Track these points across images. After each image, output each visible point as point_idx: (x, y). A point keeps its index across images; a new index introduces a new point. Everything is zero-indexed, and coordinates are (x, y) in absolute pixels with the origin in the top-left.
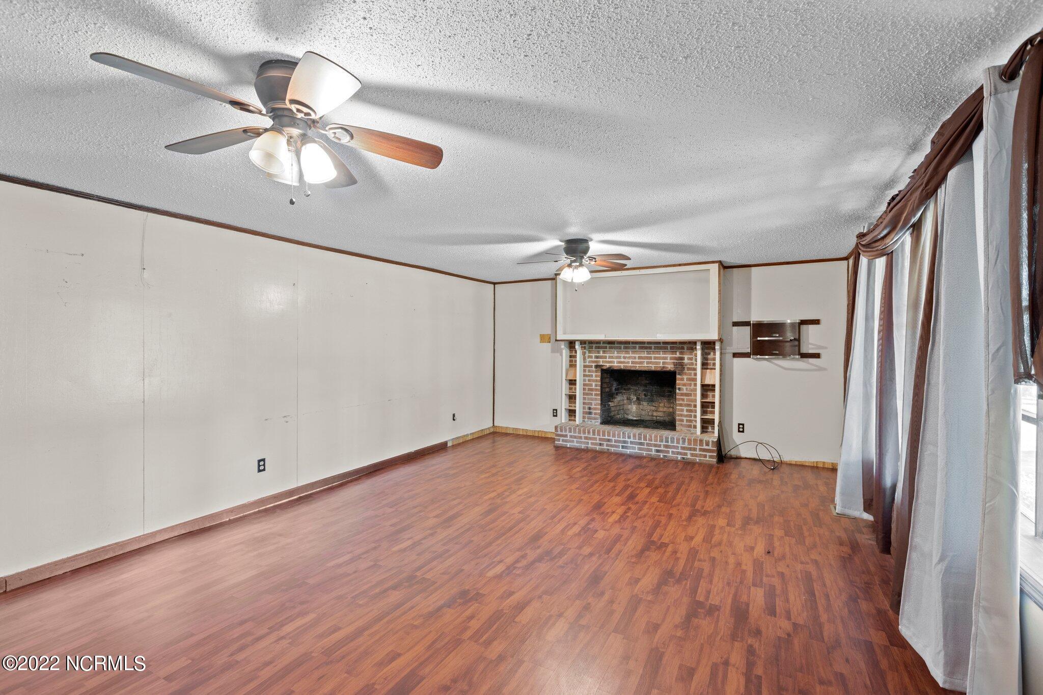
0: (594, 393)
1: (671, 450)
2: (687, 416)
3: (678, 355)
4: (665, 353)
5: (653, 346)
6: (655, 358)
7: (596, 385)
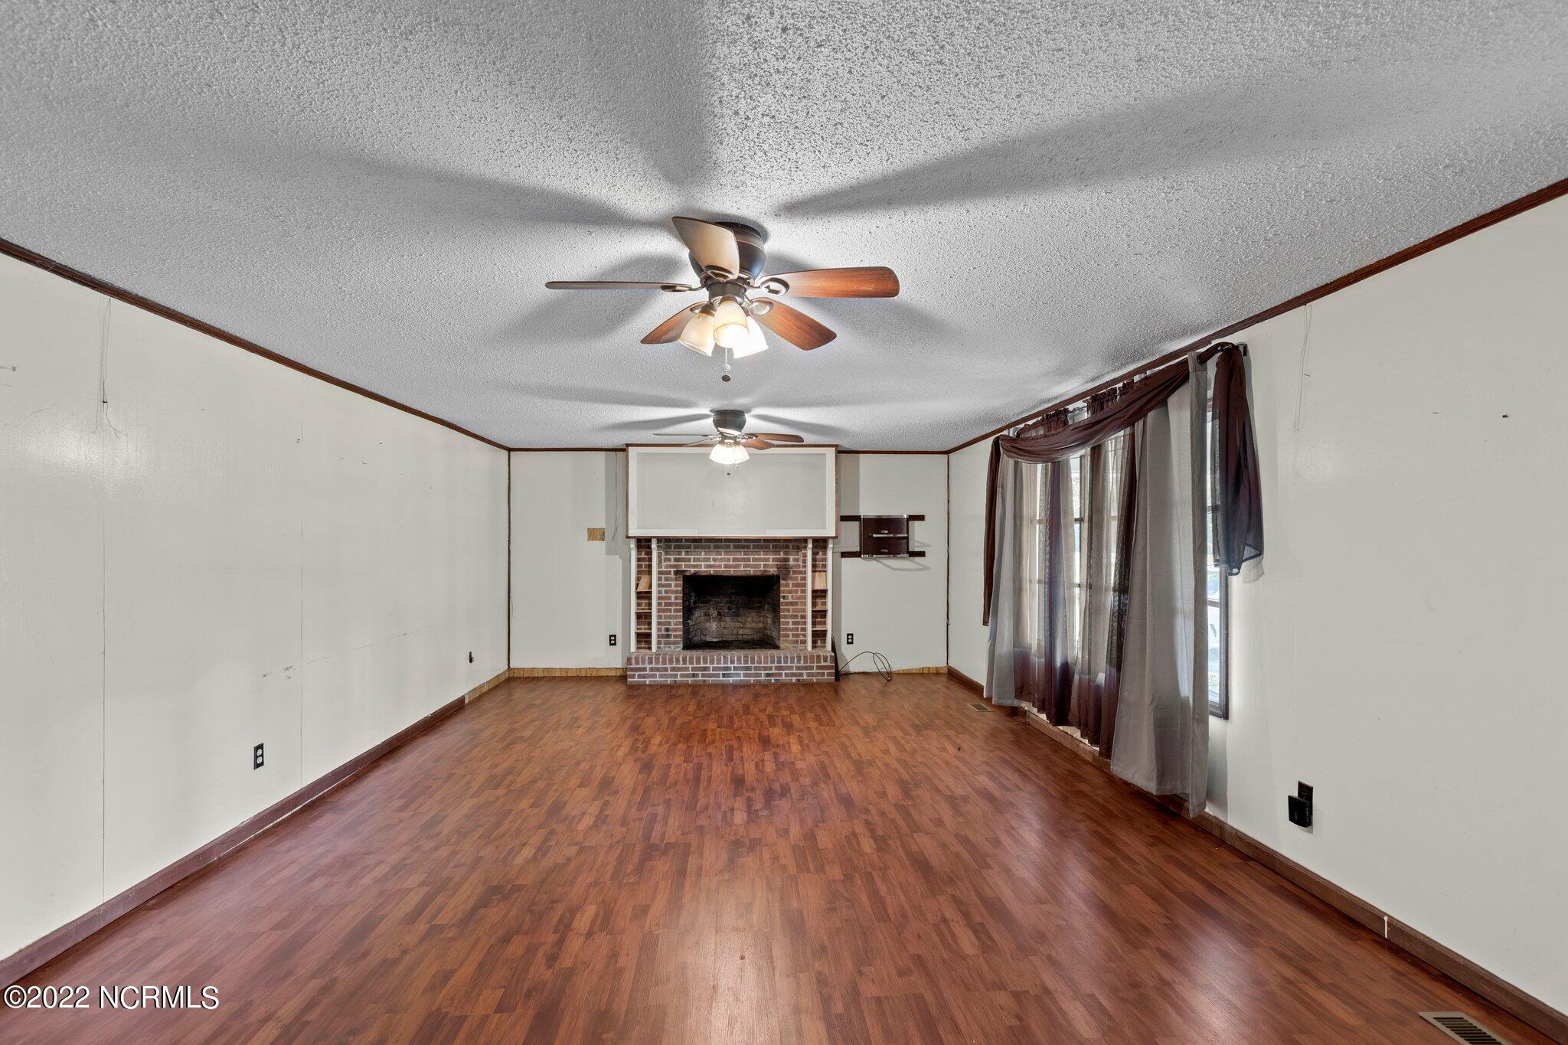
0: (673, 608)
1: (783, 672)
2: (792, 630)
3: (782, 555)
4: (766, 553)
5: (752, 544)
6: (755, 560)
7: (676, 598)
